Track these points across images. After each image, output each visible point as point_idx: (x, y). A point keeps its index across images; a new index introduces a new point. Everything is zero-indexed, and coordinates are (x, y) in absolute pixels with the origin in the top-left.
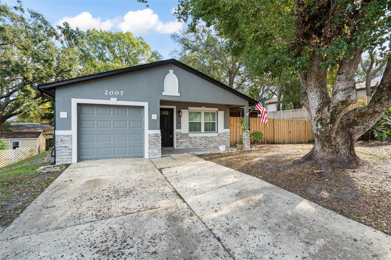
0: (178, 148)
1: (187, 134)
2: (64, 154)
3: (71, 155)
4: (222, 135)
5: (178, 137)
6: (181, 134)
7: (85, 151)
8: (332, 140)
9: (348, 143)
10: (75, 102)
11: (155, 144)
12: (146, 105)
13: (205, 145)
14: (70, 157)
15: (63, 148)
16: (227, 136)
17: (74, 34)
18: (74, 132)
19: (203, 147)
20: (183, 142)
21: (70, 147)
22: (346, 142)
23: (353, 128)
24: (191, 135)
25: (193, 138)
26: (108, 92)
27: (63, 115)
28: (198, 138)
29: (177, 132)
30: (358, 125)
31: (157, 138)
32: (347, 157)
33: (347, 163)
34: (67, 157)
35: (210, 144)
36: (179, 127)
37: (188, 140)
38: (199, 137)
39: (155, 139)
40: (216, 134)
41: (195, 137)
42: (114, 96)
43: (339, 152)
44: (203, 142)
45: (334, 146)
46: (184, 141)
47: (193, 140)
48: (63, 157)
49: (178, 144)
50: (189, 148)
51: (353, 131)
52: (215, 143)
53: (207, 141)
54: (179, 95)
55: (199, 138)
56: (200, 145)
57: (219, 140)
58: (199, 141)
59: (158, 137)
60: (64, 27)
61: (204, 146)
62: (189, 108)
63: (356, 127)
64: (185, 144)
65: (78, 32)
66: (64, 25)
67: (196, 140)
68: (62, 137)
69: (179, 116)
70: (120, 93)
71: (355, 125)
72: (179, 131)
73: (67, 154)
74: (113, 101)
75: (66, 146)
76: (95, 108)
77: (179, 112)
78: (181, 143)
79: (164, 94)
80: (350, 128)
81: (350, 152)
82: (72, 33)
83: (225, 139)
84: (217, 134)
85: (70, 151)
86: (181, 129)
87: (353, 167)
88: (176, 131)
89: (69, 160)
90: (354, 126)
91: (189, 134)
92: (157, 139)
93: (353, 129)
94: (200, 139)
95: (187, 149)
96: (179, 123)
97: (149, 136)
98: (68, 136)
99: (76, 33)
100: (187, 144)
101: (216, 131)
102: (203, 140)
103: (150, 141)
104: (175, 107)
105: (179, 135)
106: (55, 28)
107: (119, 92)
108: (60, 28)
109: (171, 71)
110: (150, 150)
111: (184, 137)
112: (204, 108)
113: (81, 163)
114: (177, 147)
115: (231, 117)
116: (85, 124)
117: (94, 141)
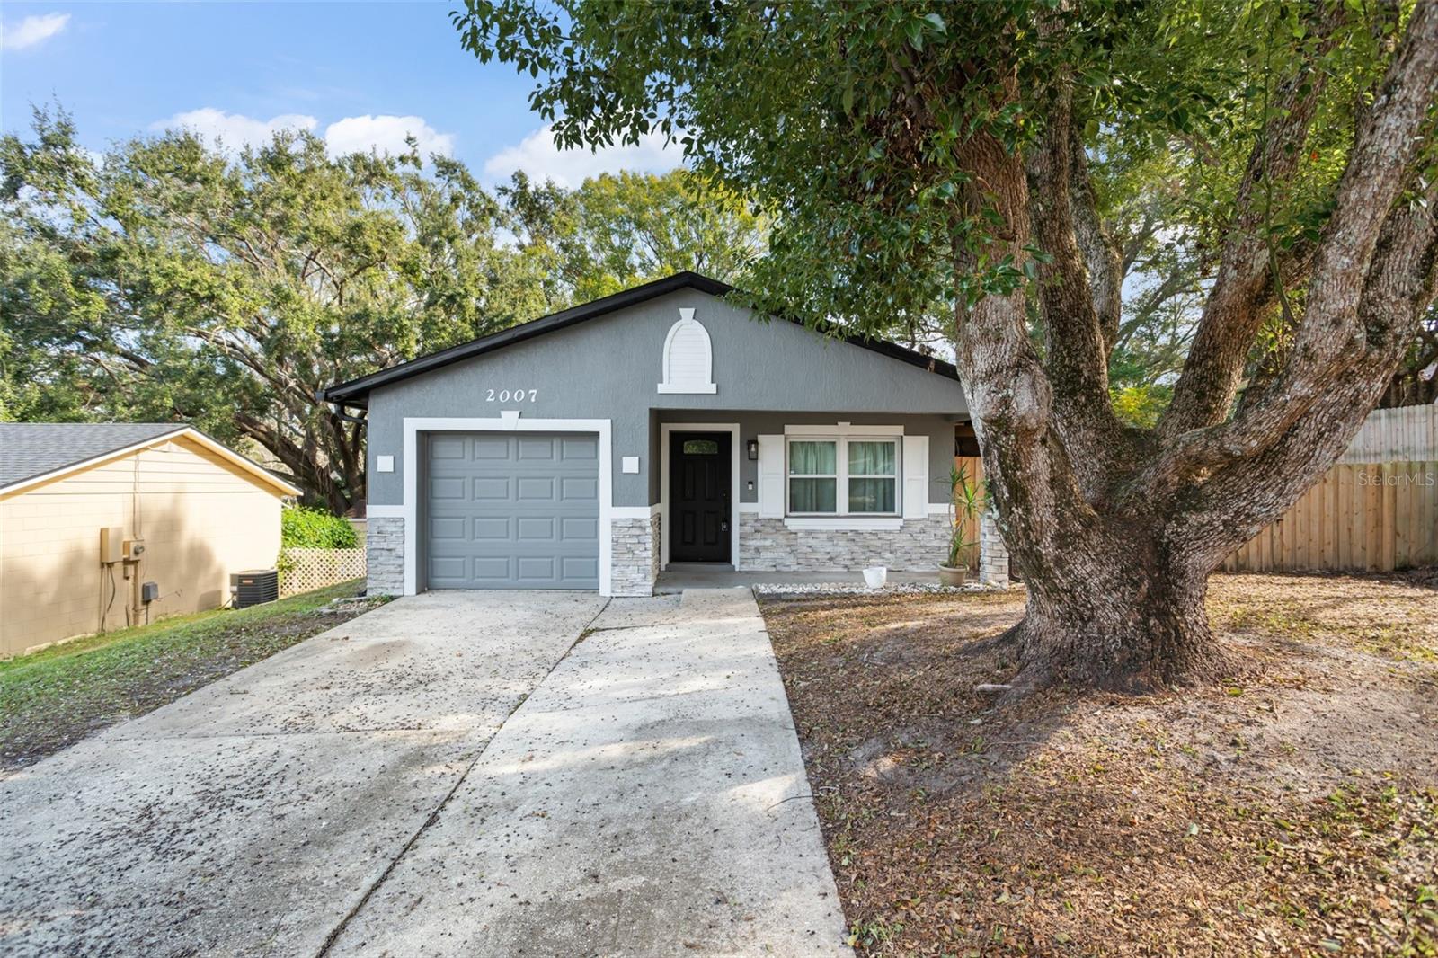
0: (745, 568)
1: (780, 520)
2: (386, 568)
3: (401, 573)
4: (920, 525)
5: (747, 528)
6: (756, 521)
7: (442, 565)
8: (1049, 568)
9: (1136, 585)
10: (412, 426)
11: (631, 551)
12: (603, 426)
13: (848, 563)
14: (399, 578)
15: (384, 553)
16: (944, 532)
17: (542, 201)
18: (408, 510)
19: (840, 569)
20: (764, 547)
21: (399, 552)
22: (1127, 578)
23: (1181, 522)
24: (794, 524)
25: (800, 535)
26: (496, 396)
27: (384, 463)
28: (820, 535)
29: (742, 514)
30: (1199, 510)
31: (637, 532)
32: (1125, 641)
33: (1115, 665)
34: (392, 577)
35: (869, 558)
36: (750, 496)
37: (781, 539)
38: (827, 532)
39: (631, 536)
40: (894, 524)
41: (809, 533)
42: (509, 406)
43: (1091, 619)
44: (842, 548)
45: (1065, 591)
46: (768, 543)
47: (802, 541)
48: (384, 577)
49: (748, 555)
50: (786, 569)
51: (1178, 534)
52: (888, 555)
53: (856, 549)
54: (712, 389)
55: (825, 536)
56: (831, 559)
57: (908, 545)
58: (825, 548)
59: (643, 528)
60: (514, 187)
61: (846, 567)
62: (789, 429)
63: (1193, 519)
64: (770, 555)
65: (552, 194)
66: (515, 180)
67: (811, 542)
68: (382, 522)
69: (751, 458)
70: (528, 396)
71: (1187, 510)
72: (748, 508)
73: (392, 568)
74: (509, 421)
75: (391, 546)
76: (468, 442)
77: (750, 443)
78: (757, 550)
79: (661, 388)
80: (1168, 518)
81: (1145, 622)
82: (537, 201)
83: (935, 543)
84: (900, 522)
85: (400, 562)
86: (756, 501)
87: (1136, 685)
88: (738, 508)
89: (397, 585)
90: (1184, 514)
91: (787, 521)
92: (638, 536)
93: (1180, 525)
94: (830, 539)
95: (778, 572)
96: (750, 481)
97: (614, 524)
98: (394, 520)
99: (546, 198)
100: (779, 554)
101: (897, 512)
102: (841, 543)
103: (615, 542)
104: (735, 429)
105: (752, 523)
106: (493, 194)
107: (526, 393)
108: (504, 191)
109: (687, 313)
110: (617, 569)
111: (770, 530)
112: (844, 429)
113: (426, 599)
114: (742, 563)
115: (964, 459)
116: (442, 488)
117: (463, 537)
